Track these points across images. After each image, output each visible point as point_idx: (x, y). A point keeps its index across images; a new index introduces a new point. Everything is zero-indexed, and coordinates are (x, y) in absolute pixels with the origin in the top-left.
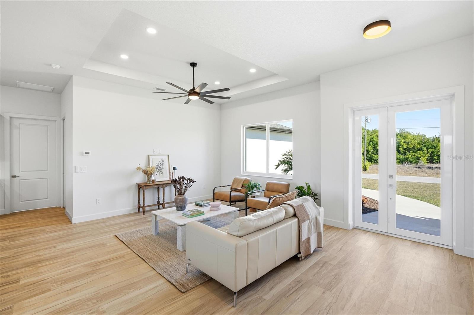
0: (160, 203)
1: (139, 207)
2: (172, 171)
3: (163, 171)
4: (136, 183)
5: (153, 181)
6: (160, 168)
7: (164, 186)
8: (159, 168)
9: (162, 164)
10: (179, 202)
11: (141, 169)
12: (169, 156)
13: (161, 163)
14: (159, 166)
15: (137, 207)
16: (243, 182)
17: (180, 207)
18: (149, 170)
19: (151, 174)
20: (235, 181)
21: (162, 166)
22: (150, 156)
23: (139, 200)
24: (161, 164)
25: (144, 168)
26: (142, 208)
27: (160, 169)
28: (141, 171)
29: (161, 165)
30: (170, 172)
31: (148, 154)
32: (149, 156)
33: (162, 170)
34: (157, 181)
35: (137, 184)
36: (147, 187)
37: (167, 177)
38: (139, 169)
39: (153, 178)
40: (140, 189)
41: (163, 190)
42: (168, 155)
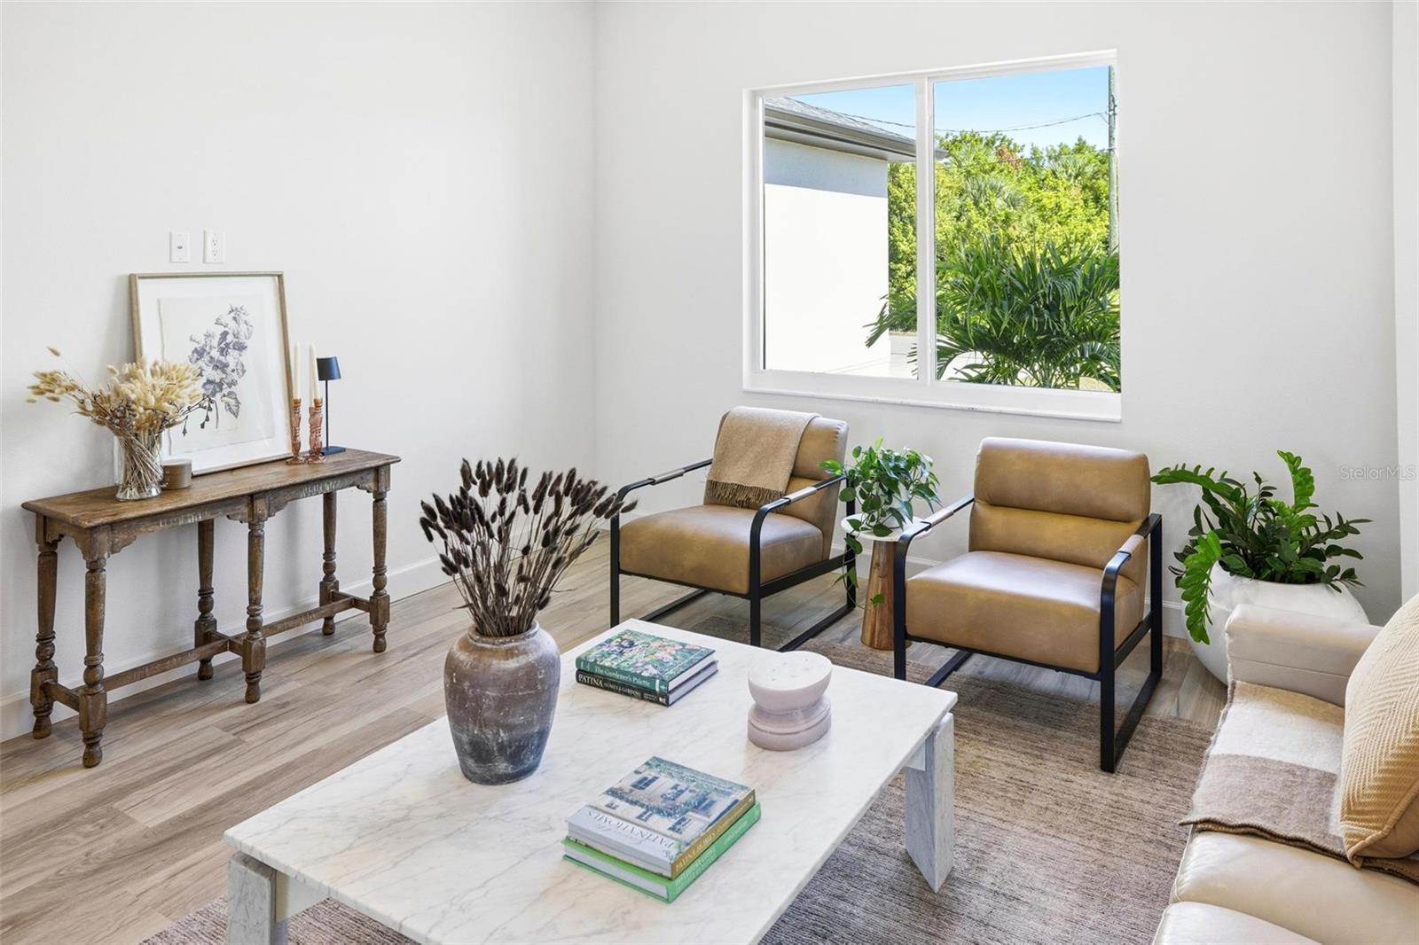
0: (221, 629)
1: (45, 689)
2: (307, 386)
3: (245, 389)
4: (20, 504)
5: (172, 478)
6: (222, 367)
7: (260, 506)
8: (211, 373)
9: (231, 344)
10: (501, 704)
11: (68, 389)
12: (285, 278)
13: (225, 334)
14: (215, 354)
15: (26, 692)
16: (792, 444)
17: (502, 748)
18: (143, 391)
19: (160, 422)
20: (732, 435)
21: (233, 353)
22: (140, 283)
23: (46, 638)
24: (230, 338)
25: (91, 383)
26: (71, 699)
27: (216, 376)
28: (75, 407)
29: (223, 351)
30: (297, 395)
31: (128, 272)
32: (132, 281)
33: (232, 383)
34: (196, 469)
35: (26, 506)
36: (120, 537)
37: (271, 435)
38: (49, 386)
39: (169, 450)
40: (54, 544)
41: (251, 535)
42: (280, 276)
